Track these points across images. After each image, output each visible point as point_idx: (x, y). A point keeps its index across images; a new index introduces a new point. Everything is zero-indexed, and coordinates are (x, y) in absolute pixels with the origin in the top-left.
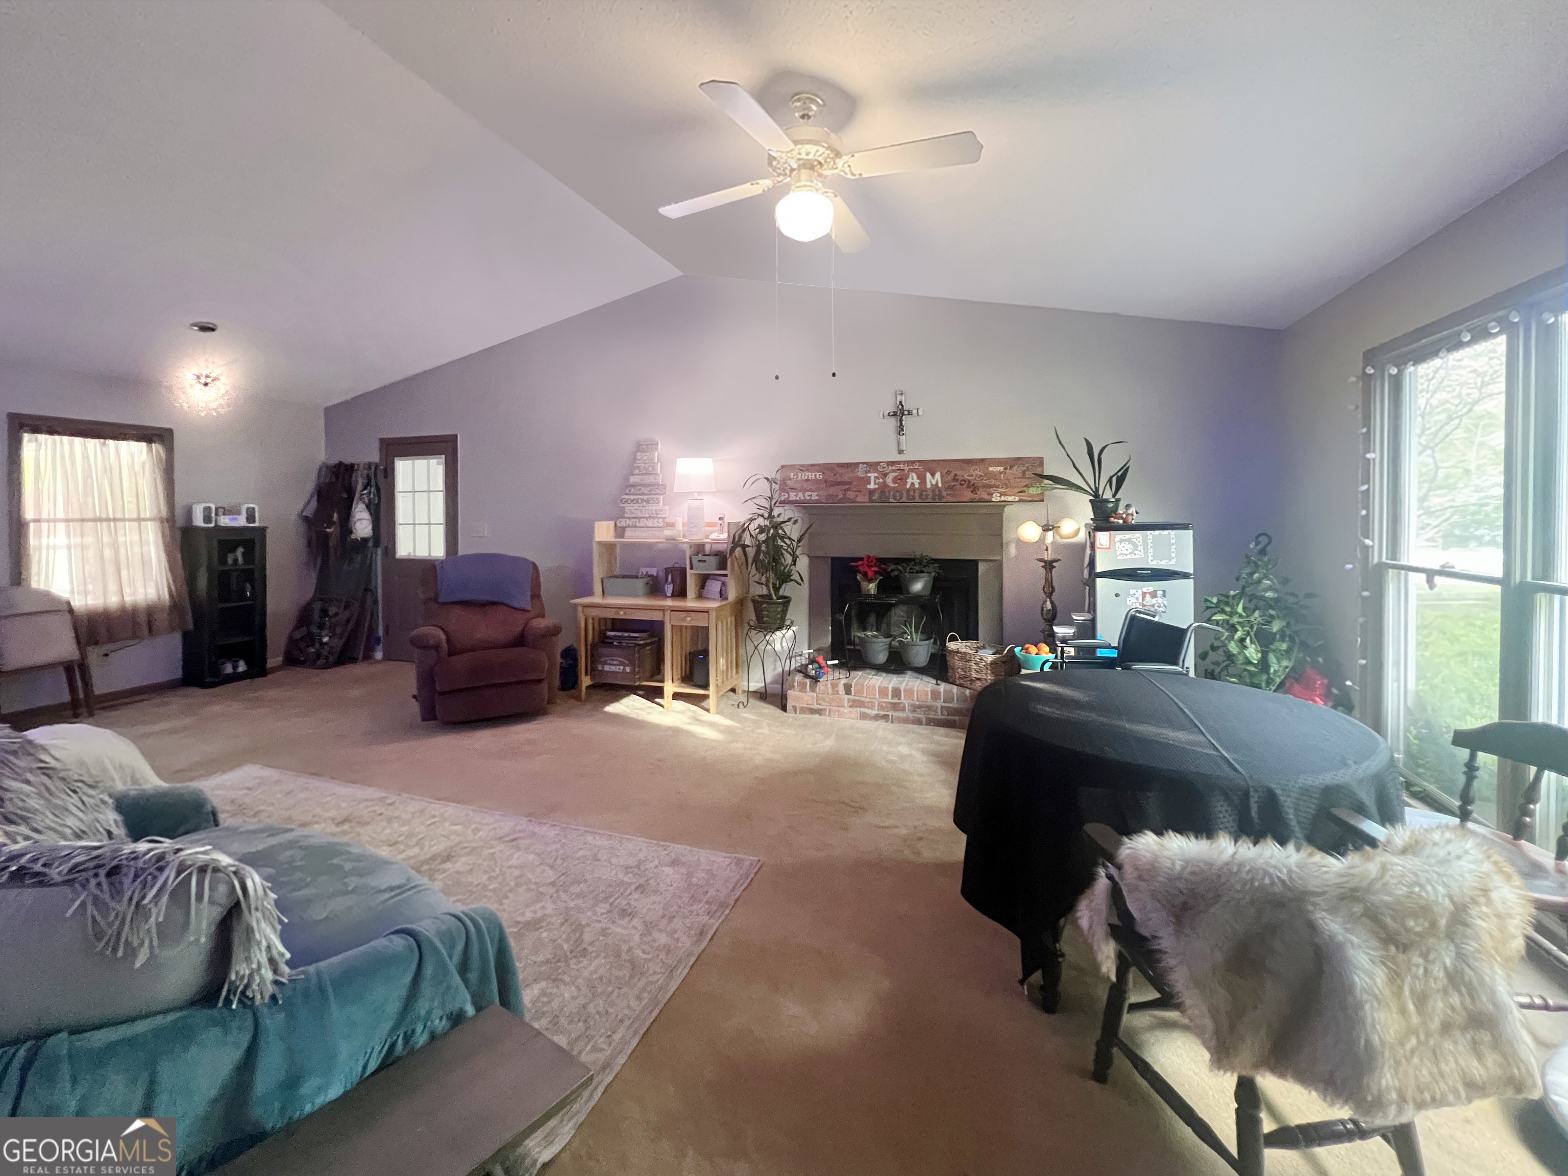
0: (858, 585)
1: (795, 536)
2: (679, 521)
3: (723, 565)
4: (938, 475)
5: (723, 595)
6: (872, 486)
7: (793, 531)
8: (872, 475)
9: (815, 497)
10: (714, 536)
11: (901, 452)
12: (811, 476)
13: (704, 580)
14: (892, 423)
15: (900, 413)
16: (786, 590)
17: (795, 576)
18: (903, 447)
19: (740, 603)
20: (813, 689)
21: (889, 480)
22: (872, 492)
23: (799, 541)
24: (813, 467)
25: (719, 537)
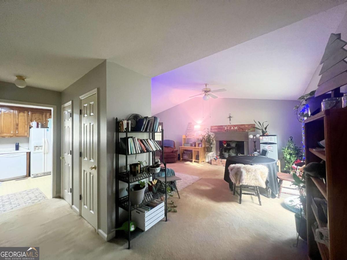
0: (223, 145)
1: (213, 137)
2: (195, 135)
3: (202, 142)
4: (237, 127)
6: (226, 129)
7: (213, 136)
8: (226, 127)
9: (216, 131)
10: (200, 137)
11: (230, 123)
12: (216, 128)
13: (199, 144)
14: (229, 119)
15: (230, 117)
16: (212, 146)
17: (213, 143)
19: (204, 148)
21: (228, 128)
23: (214, 138)
24: (216, 126)
25: (201, 137)
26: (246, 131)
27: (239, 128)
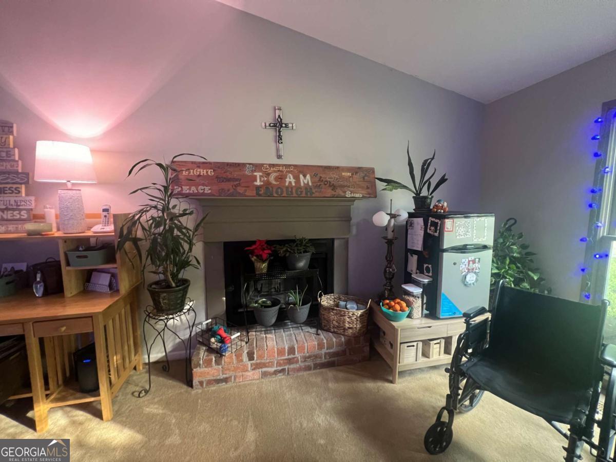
1: (191, 226)
2: (51, 213)
3: (111, 259)
4: (308, 177)
5: (113, 288)
6: (258, 183)
7: (188, 222)
8: (258, 174)
9: (207, 190)
11: (279, 157)
12: (203, 172)
13: (87, 277)
15: (278, 125)
18: (282, 153)
20: (218, 363)
21: (272, 179)
22: (258, 188)
24: (205, 165)
25: (104, 229)
26: (348, 195)
27: (320, 180)
